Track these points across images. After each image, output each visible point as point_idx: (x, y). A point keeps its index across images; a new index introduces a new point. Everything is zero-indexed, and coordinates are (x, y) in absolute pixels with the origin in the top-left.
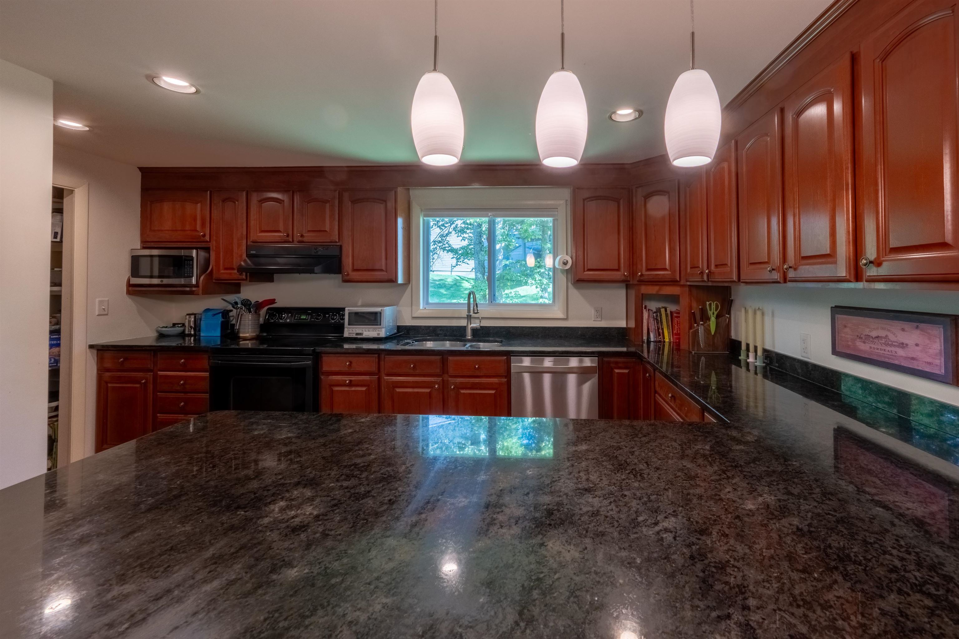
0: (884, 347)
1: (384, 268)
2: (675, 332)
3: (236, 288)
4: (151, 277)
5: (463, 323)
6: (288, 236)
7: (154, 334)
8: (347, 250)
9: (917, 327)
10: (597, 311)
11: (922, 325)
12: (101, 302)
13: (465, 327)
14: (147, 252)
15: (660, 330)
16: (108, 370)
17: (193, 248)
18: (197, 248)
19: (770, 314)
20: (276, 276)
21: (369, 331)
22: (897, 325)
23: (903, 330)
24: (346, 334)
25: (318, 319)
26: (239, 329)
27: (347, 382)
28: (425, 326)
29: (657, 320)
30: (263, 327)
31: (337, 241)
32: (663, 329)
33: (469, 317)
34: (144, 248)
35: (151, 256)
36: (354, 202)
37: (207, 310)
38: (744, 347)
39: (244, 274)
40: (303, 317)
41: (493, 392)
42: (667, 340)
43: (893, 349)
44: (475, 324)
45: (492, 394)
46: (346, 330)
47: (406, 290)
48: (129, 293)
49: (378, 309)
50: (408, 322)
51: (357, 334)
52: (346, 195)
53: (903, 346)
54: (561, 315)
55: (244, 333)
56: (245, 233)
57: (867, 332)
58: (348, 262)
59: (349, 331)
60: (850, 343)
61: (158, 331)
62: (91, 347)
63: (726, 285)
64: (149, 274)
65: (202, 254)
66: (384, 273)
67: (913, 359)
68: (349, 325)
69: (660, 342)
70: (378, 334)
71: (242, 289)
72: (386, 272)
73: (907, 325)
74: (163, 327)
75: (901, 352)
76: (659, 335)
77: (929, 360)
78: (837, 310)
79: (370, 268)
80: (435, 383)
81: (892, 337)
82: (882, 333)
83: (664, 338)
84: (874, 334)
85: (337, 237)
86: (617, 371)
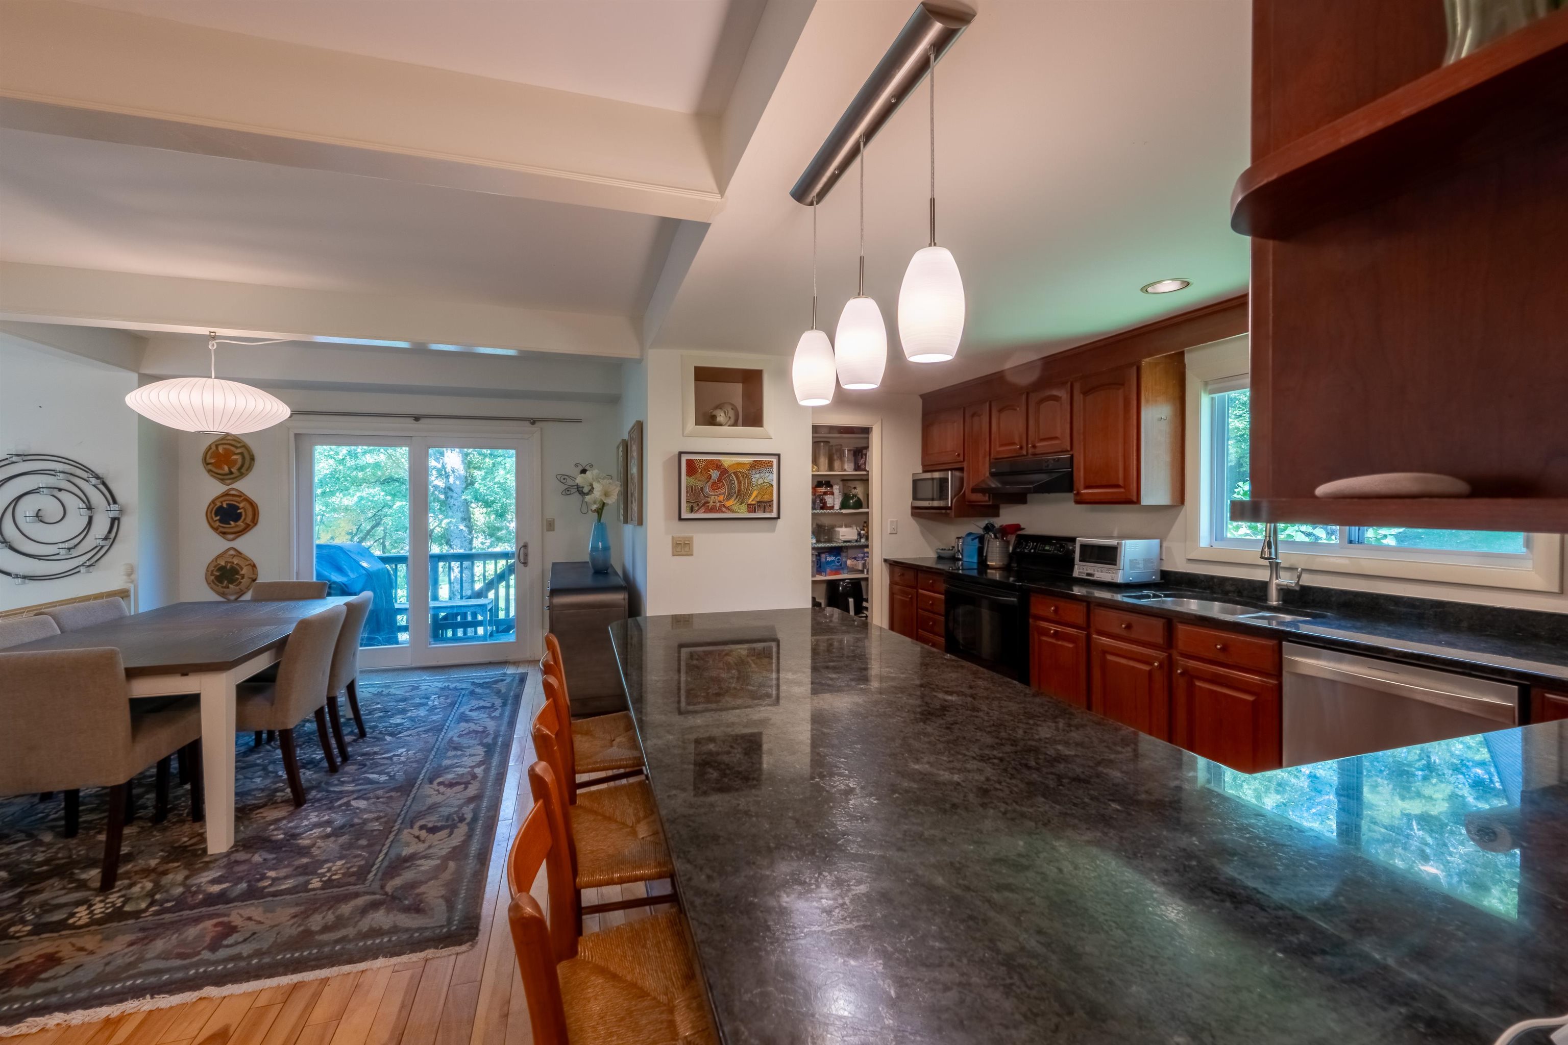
1: (1121, 483)
3: (994, 511)
4: (933, 499)
5: (1262, 575)
6: (1021, 448)
7: (933, 555)
8: (1079, 462)
12: (892, 522)
13: (1266, 582)
14: (928, 475)
16: (897, 584)
17: (947, 470)
18: (951, 470)
20: (1029, 496)
21: (1102, 572)
24: (1076, 574)
25: (1060, 552)
26: (986, 556)
27: (1052, 632)
28: (1205, 576)
30: (1011, 557)
31: (1069, 449)
33: (1274, 566)
34: (925, 471)
35: (933, 479)
36: (1085, 393)
37: (969, 534)
39: (987, 495)
40: (1047, 548)
41: (1250, 698)
44: (1286, 580)
45: (1248, 701)
46: (1076, 567)
47: (1178, 515)
48: (913, 514)
49: (1113, 542)
50: (1179, 565)
51: (1088, 575)
52: (1077, 386)
54: (1540, 583)
55: (992, 562)
56: (988, 449)
58: (1080, 476)
59: (1080, 570)
61: (937, 553)
62: (885, 561)
64: (930, 497)
65: (958, 474)
66: (1122, 490)
68: (1080, 561)
70: (1115, 578)
71: (1002, 512)
72: (1125, 488)
74: (942, 549)
79: (1106, 483)
80: (1156, 659)
85: (1069, 444)
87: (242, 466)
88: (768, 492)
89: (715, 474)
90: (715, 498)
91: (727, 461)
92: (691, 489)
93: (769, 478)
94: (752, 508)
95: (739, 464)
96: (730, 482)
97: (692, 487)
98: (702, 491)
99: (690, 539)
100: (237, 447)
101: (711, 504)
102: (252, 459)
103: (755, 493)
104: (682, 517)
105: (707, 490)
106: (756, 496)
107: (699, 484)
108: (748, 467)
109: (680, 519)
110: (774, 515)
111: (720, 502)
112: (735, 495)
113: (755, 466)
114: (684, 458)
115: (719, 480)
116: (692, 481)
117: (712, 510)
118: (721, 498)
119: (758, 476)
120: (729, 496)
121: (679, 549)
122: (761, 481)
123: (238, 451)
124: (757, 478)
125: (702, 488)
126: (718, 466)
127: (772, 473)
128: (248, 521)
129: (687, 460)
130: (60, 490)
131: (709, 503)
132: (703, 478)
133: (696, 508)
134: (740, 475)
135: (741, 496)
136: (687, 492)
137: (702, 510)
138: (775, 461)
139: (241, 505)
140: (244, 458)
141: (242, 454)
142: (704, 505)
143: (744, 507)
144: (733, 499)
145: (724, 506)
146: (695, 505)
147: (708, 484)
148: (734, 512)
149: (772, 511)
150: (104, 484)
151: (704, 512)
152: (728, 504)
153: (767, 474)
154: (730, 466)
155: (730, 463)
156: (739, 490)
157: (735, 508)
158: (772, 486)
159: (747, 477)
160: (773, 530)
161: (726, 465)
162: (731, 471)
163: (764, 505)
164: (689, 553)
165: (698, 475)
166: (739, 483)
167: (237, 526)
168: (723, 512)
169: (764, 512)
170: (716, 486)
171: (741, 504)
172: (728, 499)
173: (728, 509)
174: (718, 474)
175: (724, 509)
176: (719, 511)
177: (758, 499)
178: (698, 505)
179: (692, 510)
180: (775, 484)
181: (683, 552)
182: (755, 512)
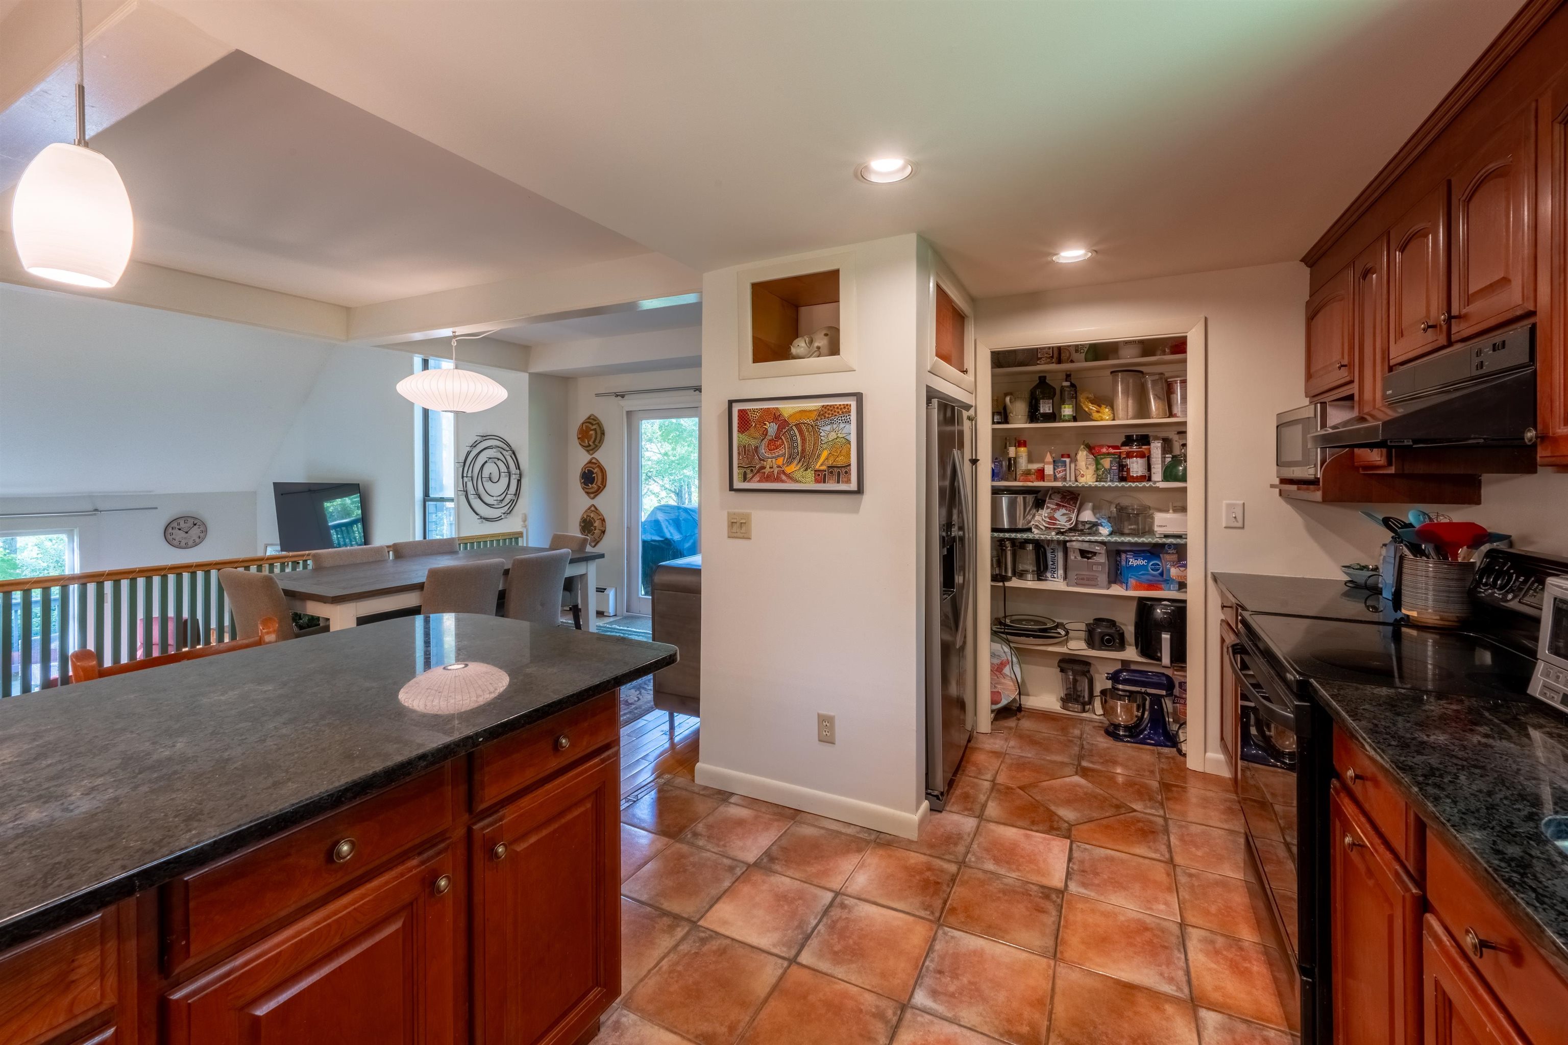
12: (1230, 506)
24: (1536, 688)
48: (1281, 490)
51: (1564, 698)
59: (1547, 678)
68: (1551, 648)
87: (595, 439)
88: (844, 452)
89: (772, 428)
90: (773, 462)
91: (787, 409)
92: (744, 450)
93: (845, 431)
94: (821, 477)
95: (803, 412)
96: (792, 439)
97: (745, 447)
98: (756, 451)
99: (748, 517)
100: (593, 425)
101: (767, 470)
102: (603, 433)
103: (825, 454)
104: (735, 487)
105: (763, 450)
106: (827, 459)
107: (753, 443)
108: (814, 416)
109: (731, 489)
110: (853, 486)
111: (779, 467)
112: (798, 457)
113: (826, 414)
114: (736, 408)
115: (778, 437)
116: (746, 439)
117: (768, 478)
118: (780, 461)
119: (828, 428)
120: (791, 459)
121: (734, 530)
122: (833, 436)
123: (594, 427)
124: (828, 432)
125: (757, 448)
126: (776, 416)
127: (849, 422)
128: (599, 483)
129: (740, 411)
130: (498, 459)
131: (764, 468)
132: (757, 435)
133: (749, 475)
134: (804, 427)
135: (805, 458)
136: (739, 453)
137: (757, 478)
138: (853, 404)
139: (595, 471)
140: (596, 433)
141: (595, 430)
142: (758, 472)
143: (810, 474)
144: (796, 462)
145: (784, 472)
146: (748, 471)
147: (764, 442)
148: (796, 481)
149: (848, 481)
150: (514, 453)
151: (759, 481)
152: (788, 470)
153: (842, 425)
154: (791, 416)
155: (791, 411)
156: (803, 450)
157: (797, 475)
158: (849, 442)
159: (815, 429)
160: (856, 510)
161: (786, 415)
162: (793, 422)
163: (838, 471)
164: (746, 536)
165: (752, 430)
166: (804, 440)
167: (592, 487)
168: (783, 481)
169: (838, 482)
170: (773, 445)
171: (806, 470)
172: (789, 463)
173: (788, 476)
174: (776, 427)
175: (784, 477)
176: (778, 480)
177: (830, 463)
178: (752, 471)
179: (745, 479)
180: (853, 438)
181: (739, 535)
182: (824, 482)
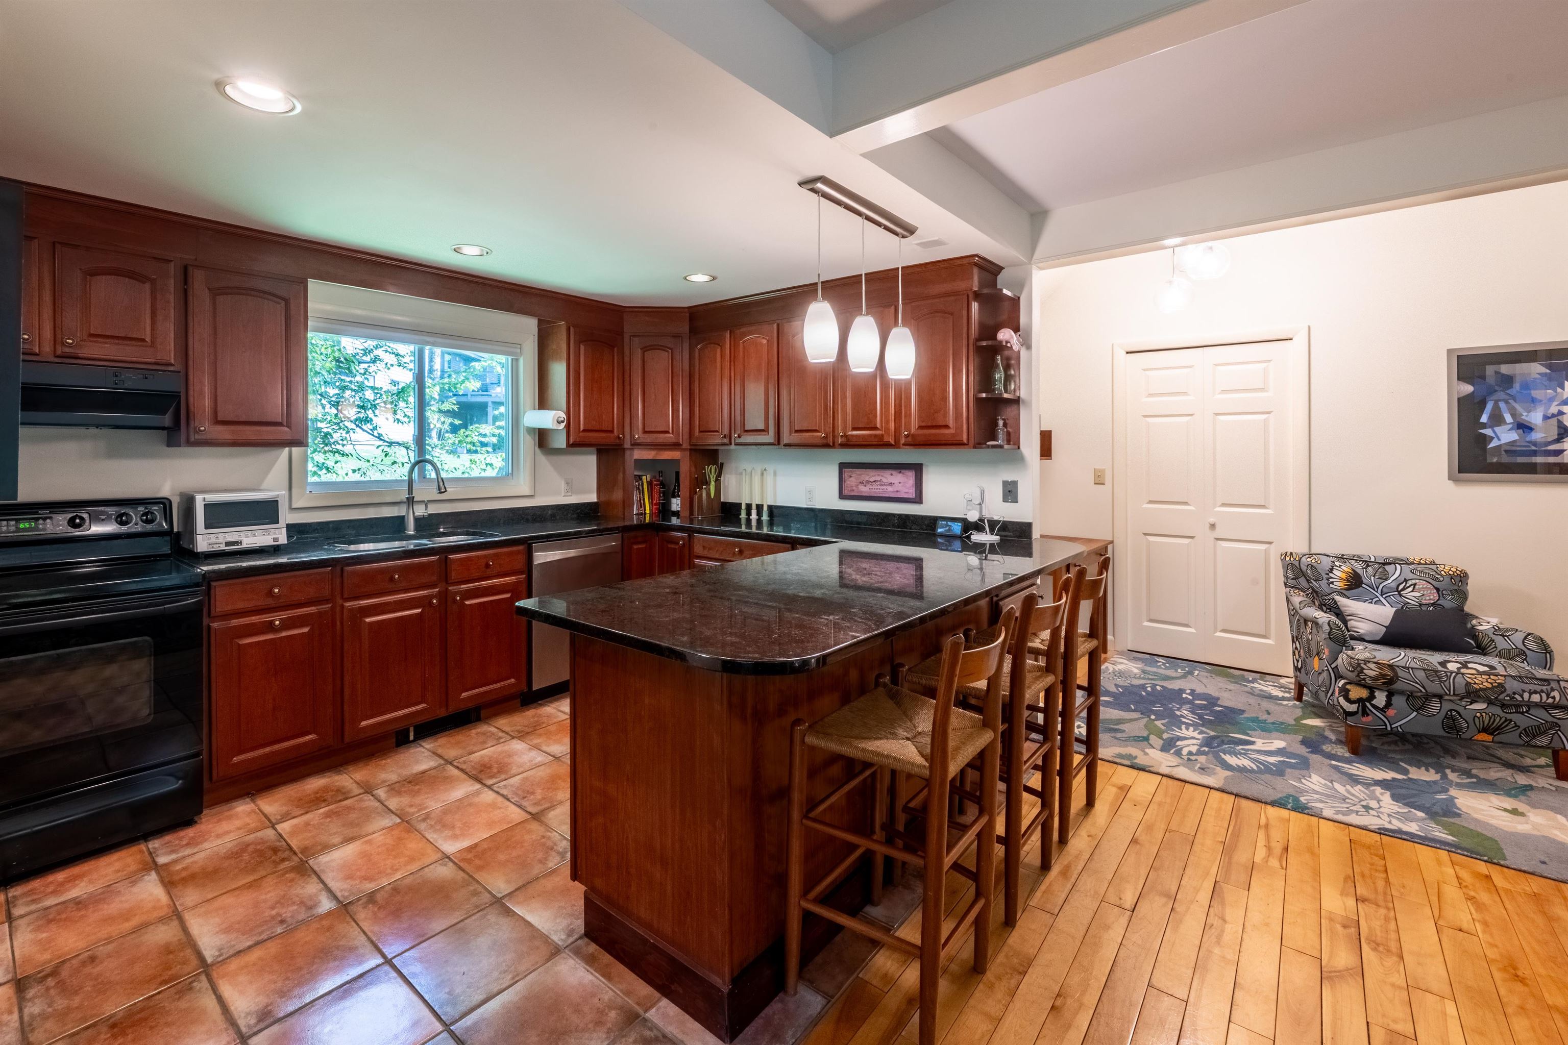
0: (879, 487)
2: (655, 502)
8: (203, 384)
9: (900, 472)
10: (567, 483)
11: (903, 471)
13: (403, 517)
15: (642, 502)
19: (772, 474)
22: (888, 472)
23: (892, 475)
27: (277, 622)
29: (639, 489)
31: (173, 362)
32: (644, 500)
33: (410, 501)
36: (216, 291)
38: (744, 507)
40: (28, 525)
41: (509, 595)
42: (648, 511)
43: (885, 487)
45: (508, 598)
51: (227, 544)
52: (198, 279)
53: (891, 484)
54: (527, 492)
57: (867, 478)
58: (203, 405)
59: (209, 540)
60: (854, 488)
63: (715, 448)
66: (283, 429)
67: (897, 491)
68: (207, 527)
69: (641, 514)
70: (275, 540)
72: (289, 426)
73: (894, 472)
75: (890, 489)
76: (641, 507)
77: (907, 491)
78: (843, 466)
79: (255, 419)
80: (431, 597)
81: (884, 480)
82: (878, 478)
83: (645, 509)
84: (872, 479)
86: (635, 547)
